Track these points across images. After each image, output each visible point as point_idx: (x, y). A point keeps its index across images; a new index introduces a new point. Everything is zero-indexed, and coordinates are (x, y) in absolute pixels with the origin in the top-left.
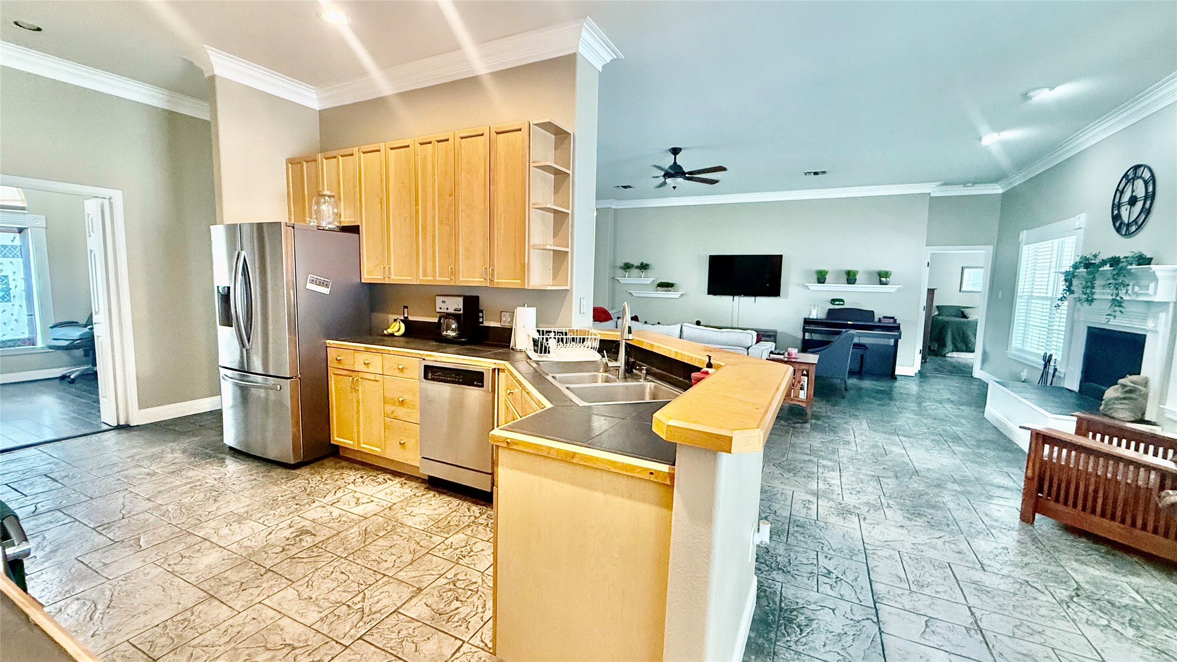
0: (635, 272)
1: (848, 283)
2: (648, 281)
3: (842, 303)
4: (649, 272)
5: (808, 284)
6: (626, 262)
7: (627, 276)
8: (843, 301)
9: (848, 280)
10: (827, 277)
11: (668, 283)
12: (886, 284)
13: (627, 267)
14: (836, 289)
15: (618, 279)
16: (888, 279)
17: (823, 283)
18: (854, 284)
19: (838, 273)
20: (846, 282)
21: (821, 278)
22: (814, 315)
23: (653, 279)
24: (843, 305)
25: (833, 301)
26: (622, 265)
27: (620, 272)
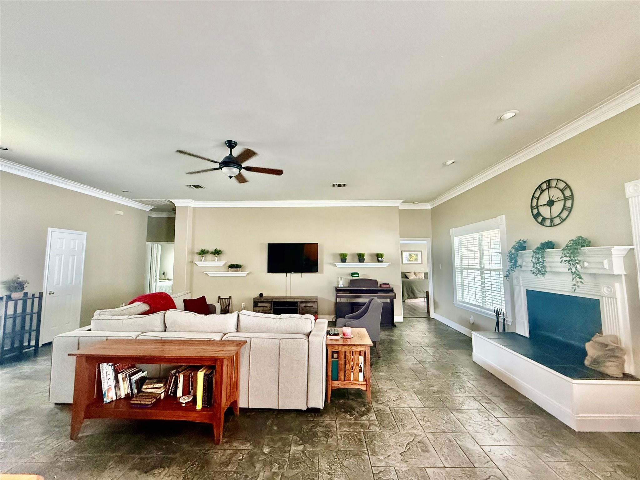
0: (210, 257)
1: (360, 262)
2: (221, 263)
3: (357, 275)
4: (222, 257)
5: (336, 263)
6: (203, 249)
7: (203, 260)
8: (357, 274)
9: (359, 259)
10: (347, 258)
11: (237, 265)
12: (382, 262)
13: (203, 253)
14: (352, 266)
15: (195, 262)
16: (383, 259)
17: (345, 262)
18: (363, 262)
19: (353, 255)
20: (359, 261)
21: (343, 258)
22: (341, 284)
23: (225, 262)
24: (359, 276)
25: (352, 274)
26: (199, 251)
27: (197, 257)
